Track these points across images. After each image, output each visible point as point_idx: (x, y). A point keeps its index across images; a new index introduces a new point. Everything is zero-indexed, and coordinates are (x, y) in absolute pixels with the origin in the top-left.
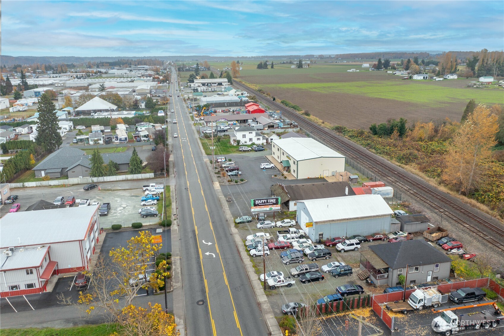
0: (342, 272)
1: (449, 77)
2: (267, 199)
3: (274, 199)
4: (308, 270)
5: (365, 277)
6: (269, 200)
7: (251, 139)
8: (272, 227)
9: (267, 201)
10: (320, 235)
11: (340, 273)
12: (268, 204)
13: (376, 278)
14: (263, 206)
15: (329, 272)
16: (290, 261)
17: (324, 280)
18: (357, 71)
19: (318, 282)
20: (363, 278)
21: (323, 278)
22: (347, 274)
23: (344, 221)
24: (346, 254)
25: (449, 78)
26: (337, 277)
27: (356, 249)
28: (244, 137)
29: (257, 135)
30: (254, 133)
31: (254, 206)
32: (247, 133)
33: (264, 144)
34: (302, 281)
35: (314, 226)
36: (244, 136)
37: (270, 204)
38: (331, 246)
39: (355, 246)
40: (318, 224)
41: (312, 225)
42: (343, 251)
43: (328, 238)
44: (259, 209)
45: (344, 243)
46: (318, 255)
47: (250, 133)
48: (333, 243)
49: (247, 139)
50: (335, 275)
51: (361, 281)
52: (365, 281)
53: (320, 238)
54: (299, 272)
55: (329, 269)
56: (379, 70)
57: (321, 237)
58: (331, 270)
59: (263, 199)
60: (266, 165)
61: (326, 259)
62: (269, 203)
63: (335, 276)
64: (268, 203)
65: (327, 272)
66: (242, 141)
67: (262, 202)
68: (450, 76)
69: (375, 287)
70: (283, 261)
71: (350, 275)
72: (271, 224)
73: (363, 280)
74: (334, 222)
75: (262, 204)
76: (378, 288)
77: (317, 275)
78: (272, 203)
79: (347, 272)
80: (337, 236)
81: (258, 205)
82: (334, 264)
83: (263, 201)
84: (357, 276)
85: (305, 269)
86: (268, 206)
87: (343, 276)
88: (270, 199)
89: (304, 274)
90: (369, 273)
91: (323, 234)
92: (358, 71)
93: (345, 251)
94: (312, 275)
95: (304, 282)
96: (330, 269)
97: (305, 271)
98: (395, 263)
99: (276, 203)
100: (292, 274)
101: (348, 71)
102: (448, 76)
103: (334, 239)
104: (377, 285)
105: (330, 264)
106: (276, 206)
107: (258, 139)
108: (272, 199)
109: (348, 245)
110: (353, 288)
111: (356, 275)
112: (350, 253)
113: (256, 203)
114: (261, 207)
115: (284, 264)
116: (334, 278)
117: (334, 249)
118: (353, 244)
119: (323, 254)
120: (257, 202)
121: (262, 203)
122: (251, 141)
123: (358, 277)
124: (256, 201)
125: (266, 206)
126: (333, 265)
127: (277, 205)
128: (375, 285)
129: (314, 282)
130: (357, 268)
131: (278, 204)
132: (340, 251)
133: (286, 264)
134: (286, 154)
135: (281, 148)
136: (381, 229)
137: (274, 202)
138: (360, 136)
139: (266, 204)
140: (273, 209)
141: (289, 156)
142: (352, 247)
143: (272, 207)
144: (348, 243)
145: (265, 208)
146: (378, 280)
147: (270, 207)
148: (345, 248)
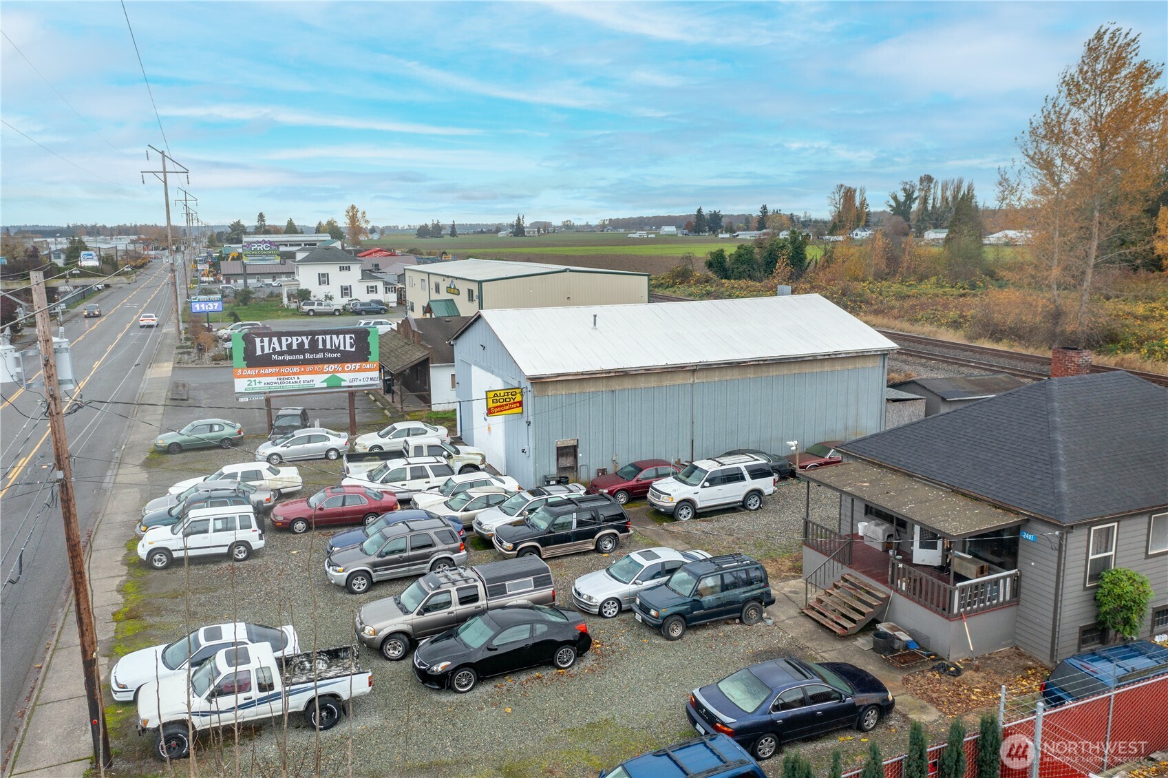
0: (708, 599)
1: (857, 235)
2: (313, 334)
3: (344, 332)
4: (482, 603)
5: (857, 617)
6: (320, 337)
7: (346, 289)
8: (333, 455)
9: (313, 343)
10: (562, 452)
11: (696, 604)
12: (319, 356)
13: (944, 609)
14: (295, 369)
15: (623, 607)
16: (374, 565)
17: (589, 660)
18: (650, 236)
19: (547, 673)
20: (849, 625)
21: (582, 644)
22: (740, 610)
23: (679, 380)
24: (702, 525)
25: (859, 237)
26: (677, 632)
27: (754, 503)
28: (324, 283)
29: (367, 274)
30: (356, 270)
31: (249, 366)
32: (332, 270)
33: (391, 305)
34: (425, 677)
35: (529, 400)
36: (324, 279)
37: (329, 355)
38: (622, 498)
39: (750, 484)
40: (551, 391)
41: (521, 403)
42: (685, 514)
43: (603, 471)
44: (274, 379)
45: (687, 472)
46: (552, 524)
47: (341, 269)
48: (634, 482)
49: (334, 289)
50: (665, 618)
51: (839, 645)
52: (864, 642)
53: (565, 469)
54: (414, 618)
55: (620, 589)
56: (699, 235)
57: (567, 462)
58: (632, 597)
59: (291, 334)
61: (598, 550)
62: (324, 350)
63: (660, 628)
64: (316, 351)
65: (611, 610)
66: (318, 292)
67: (290, 346)
68: (859, 233)
69: (943, 668)
70: (330, 570)
71: (762, 619)
72: (327, 439)
73: (846, 637)
74: (628, 384)
75: (287, 357)
76: (968, 674)
77: (543, 622)
78: (337, 350)
79: (740, 593)
80: (647, 456)
81: (264, 361)
82: (649, 555)
83: (295, 341)
84: (802, 620)
85: (455, 596)
86: (317, 367)
87: (715, 624)
88: (325, 333)
89: (450, 628)
90: (881, 590)
91: (575, 448)
92: (653, 236)
93: (699, 514)
94: (503, 626)
95: (443, 682)
96: (630, 588)
97: (457, 609)
98: (1064, 486)
99: (360, 354)
100: (368, 633)
101: (630, 235)
102: (854, 232)
103: (638, 468)
104: (956, 657)
105: (625, 562)
106: (360, 370)
107: (371, 290)
108: (338, 333)
109: (714, 481)
110: (815, 686)
111: (793, 612)
112: (726, 520)
113: (259, 352)
114: (283, 370)
115: (337, 586)
116: (659, 641)
117: (637, 513)
118: (735, 477)
119: (580, 523)
120: (262, 346)
121: (290, 351)
122: (346, 294)
123: (809, 625)
124: (258, 340)
125: (310, 368)
126: (646, 564)
127: (365, 365)
128: (938, 658)
129: (523, 677)
130: (786, 579)
131: (366, 360)
132: (670, 516)
133: (348, 587)
134: (446, 279)
135: (429, 274)
136: (846, 428)
137: (348, 348)
138: (680, 284)
139: (308, 356)
140: (343, 384)
141: (454, 281)
142: (733, 492)
143: (338, 372)
144: (710, 471)
145: (302, 378)
146: (960, 616)
147: (328, 372)
148: (696, 498)
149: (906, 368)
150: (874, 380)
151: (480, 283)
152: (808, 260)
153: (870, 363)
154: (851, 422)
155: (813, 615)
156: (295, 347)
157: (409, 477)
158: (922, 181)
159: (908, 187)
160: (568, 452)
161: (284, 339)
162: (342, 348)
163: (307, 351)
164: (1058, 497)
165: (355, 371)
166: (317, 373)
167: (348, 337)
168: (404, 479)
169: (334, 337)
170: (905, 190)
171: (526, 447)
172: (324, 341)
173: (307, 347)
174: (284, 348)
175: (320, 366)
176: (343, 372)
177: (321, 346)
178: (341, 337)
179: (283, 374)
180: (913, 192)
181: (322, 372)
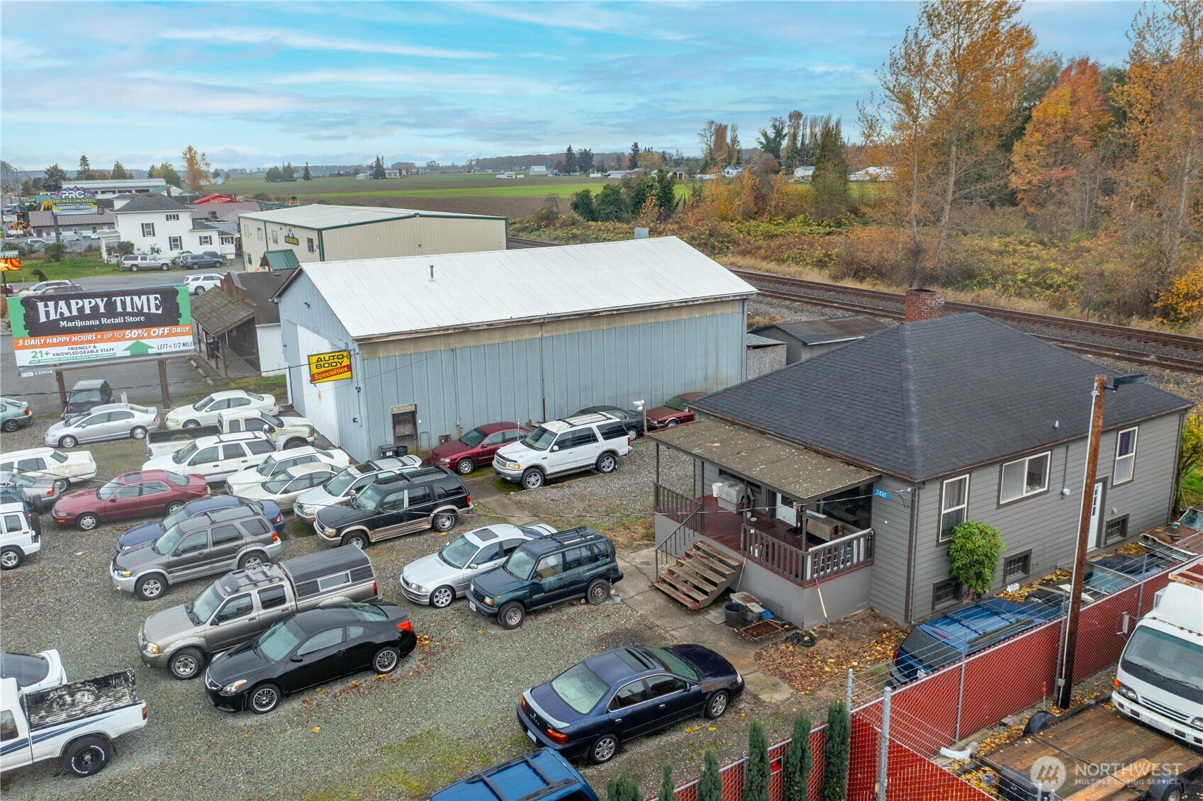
0: (549, 581)
1: (728, 173)
2: (109, 295)
3: (147, 292)
4: (290, 604)
5: (709, 588)
6: (118, 299)
7: (175, 240)
8: (139, 433)
9: (110, 306)
10: (398, 419)
11: (536, 588)
12: (119, 320)
13: (797, 576)
14: (90, 336)
15: (456, 594)
16: (168, 566)
17: (415, 660)
18: (518, 176)
19: (365, 680)
20: (700, 597)
21: (406, 643)
22: (585, 590)
23: (526, 334)
24: (553, 492)
26: (515, 620)
27: (608, 464)
28: (149, 234)
29: (198, 224)
30: (185, 219)
31: (32, 335)
32: (158, 219)
33: (229, 257)
34: (220, 700)
35: (357, 363)
36: (148, 230)
37: (130, 319)
38: (466, 467)
39: (603, 445)
40: (382, 353)
41: (349, 368)
42: (534, 482)
43: (447, 438)
44: (63, 349)
45: (535, 435)
46: (381, 504)
47: (168, 218)
48: (478, 449)
49: (161, 241)
50: (501, 606)
51: (690, 621)
52: (716, 616)
53: (403, 437)
54: (208, 629)
55: (452, 576)
56: (569, 175)
57: (406, 430)
58: (466, 584)
59: (82, 296)
60: (205, 279)
61: (435, 528)
62: (124, 313)
63: (496, 617)
64: (117, 315)
65: (444, 599)
66: (142, 244)
67: (81, 310)
68: (731, 171)
69: (797, 639)
70: (115, 575)
71: (609, 597)
72: (130, 415)
73: (698, 611)
74: (469, 341)
75: (79, 324)
76: (822, 643)
77: (358, 623)
78: (140, 313)
79: (584, 571)
80: (495, 419)
81: (51, 329)
82: (485, 535)
83: (87, 305)
84: (653, 594)
85: (256, 599)
86: (117, 333)
87: (559, 607)
88: (124, 293)
89: (249, 638)
90: (734, 557)
91: (413, 414)
92: (522, 176)
93: (549, 481)
94: (311, 631)
95: (239, 704)
96: (465, 573)
97: (259, 614)
98: (916, 439)
99: (169, 316)
100: (151, 650)
101: (498, 176)
102: (726, 170)
103: (483, 432)
104: (810, 625)
105: (459, 542)
106: (170, 335)
107: (205, 240)
108: (139, 293)
109: (562, 444)
110: (658, 675)
111: (643, 586)
112: (578, 485)
113: (43, 319)
114: (75, 338)
115: (125, 593)
116: (495, 631)
117: (482, 482)
118: (588, 438)
119: (413, 501)
120: (47, 311)
121: (82, 315)
122: (176, 246)
123: (660, 600)
124: (41, 305)
125: (109, 334)
126: (482, 545)
127: (174, 329)
128: (792, 627)
129: (337, 688)
130: (639, 548)
131: (177, 323)
132: (518, 484)
133: (137, 593)
134: (283, 227)
135: (265, 222)
136: (706, 379)
137: (153, 310)
138: (545, 227)
139: (104, 321)
140: (150, 351)
141: (293, 229)
142: (586, 455)
143: (143, 338)
144: (559, 433)
145: (100, 346)
146: (813, 582)
147: (131, 339)
148: (544, 463)
149: (771, 310)
150: (733, 326)
151: (320, 231)
152: (676, 201)
153: (728, 309)
154: (711, 372)
155: (664, 588)
156: (87, 311)
157: (221, 456)
158: (791, 117)
159: (777, 123)
160: (405, 419)
161: (73, 302)
162: (146, 310)
163: (103, 315)
164: (910, 450)
165: (163, 336)
166: (117, 340)
167: (152, 297)
168: (217, 460)
169: (136, 298)
170: (775, 126)
171: (357, 416)
172: (123, 303)
173: (102, 310)
174: (75, 313)
175: (121, 332)
176: (150, 337)
177: (119, 309)
178: (144, 298)
179: (76, 343)
180: (783, 128)
181: (123, 339)
